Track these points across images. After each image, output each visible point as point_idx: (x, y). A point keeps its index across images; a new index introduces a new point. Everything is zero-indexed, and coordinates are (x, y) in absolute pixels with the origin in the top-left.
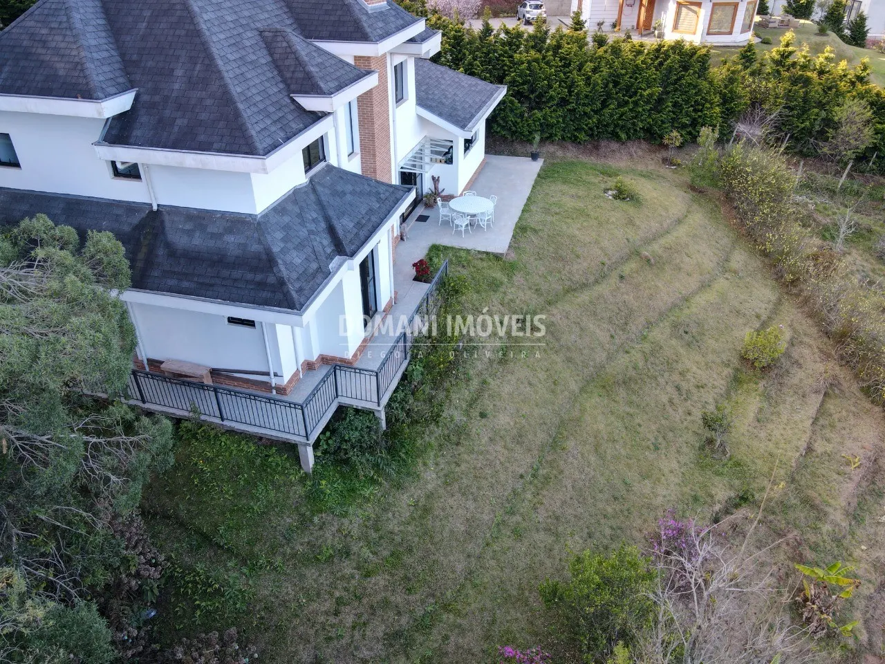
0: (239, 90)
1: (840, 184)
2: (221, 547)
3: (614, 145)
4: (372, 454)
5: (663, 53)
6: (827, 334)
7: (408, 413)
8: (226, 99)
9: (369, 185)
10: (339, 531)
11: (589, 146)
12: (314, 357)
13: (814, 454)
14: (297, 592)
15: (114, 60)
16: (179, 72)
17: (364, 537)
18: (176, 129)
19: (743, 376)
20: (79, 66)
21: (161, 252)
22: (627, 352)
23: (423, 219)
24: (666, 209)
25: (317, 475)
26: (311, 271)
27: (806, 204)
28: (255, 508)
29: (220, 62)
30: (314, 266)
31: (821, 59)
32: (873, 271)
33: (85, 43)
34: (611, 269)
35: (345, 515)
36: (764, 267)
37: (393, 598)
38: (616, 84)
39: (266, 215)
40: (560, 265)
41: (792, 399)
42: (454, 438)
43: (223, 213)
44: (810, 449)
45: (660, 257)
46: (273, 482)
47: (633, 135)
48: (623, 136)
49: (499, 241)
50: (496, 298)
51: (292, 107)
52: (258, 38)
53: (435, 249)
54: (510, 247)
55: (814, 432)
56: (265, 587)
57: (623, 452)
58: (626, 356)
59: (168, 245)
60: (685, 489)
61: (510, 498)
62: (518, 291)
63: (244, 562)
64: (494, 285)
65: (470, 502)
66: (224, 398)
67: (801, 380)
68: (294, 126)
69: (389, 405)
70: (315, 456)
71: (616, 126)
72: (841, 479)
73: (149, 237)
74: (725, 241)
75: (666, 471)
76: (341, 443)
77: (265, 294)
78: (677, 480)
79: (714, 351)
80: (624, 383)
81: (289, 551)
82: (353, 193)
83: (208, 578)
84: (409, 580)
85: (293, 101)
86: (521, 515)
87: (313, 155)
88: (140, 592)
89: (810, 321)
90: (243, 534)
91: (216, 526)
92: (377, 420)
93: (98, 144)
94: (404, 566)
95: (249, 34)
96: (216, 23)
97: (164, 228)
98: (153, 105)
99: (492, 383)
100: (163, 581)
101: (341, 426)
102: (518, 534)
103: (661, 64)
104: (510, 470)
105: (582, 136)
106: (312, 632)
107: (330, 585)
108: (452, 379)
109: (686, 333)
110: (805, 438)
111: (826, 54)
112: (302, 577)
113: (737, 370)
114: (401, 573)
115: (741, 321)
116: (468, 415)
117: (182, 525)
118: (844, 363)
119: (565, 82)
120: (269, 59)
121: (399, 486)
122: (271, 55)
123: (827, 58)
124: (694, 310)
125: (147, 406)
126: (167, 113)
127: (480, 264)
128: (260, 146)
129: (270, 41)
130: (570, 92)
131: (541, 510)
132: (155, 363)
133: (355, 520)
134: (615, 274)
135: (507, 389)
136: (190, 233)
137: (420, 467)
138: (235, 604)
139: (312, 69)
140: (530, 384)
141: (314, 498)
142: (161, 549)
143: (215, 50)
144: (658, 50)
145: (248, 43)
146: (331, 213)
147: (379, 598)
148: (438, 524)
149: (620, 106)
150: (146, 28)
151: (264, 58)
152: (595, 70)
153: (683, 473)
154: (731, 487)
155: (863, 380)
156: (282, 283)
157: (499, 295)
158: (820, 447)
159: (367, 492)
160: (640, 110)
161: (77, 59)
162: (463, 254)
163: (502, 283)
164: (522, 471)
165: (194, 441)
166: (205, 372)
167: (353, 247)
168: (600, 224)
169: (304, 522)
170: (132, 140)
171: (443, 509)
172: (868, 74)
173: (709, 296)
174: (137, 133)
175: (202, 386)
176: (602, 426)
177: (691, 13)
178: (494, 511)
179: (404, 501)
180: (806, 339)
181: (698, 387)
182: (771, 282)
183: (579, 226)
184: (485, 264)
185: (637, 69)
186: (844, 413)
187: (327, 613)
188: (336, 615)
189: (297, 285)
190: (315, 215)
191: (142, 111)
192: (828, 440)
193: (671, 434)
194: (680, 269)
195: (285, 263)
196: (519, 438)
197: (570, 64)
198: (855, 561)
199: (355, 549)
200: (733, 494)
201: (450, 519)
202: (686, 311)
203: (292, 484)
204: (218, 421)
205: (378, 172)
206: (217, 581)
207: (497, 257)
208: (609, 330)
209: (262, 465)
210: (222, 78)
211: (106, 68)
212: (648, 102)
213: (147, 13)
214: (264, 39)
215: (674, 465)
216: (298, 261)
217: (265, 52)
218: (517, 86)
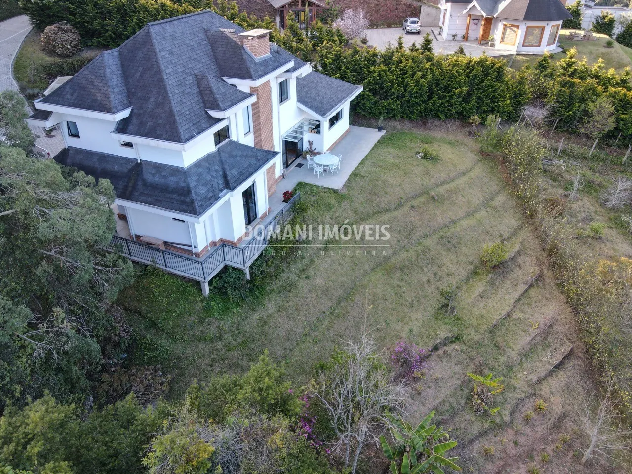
0: (178, 109)
1: (590, 153)
2: (159, 328)
3: (437, 122)
4: (239, 291)
5: (471, 66)
6: (544, 249)
7: (262, 272)
8: (171, 114)
9: (252, 151)
10: (218, 327)
11: (420, 123)
12: (217, 240)
13: (511, 319)
14: (193, 353)
15: (123, 91)
16: (152, 99)
17: (231, 332)
18: (148, 127)
19: (480, 271)
20: (106, 96)
21: (140, 183)
22: (407, 251)
23: (300, 166)
24: (455, 166)
25: (210, 298)
26: (209, 197)
27: (560, 166)
28: (178, 311)
29: (170, 95)
30: (211, 194)
31: (596, 67)
32: (596, 212)
33: (111, 84)
34: (407, 201)
35: (222, 320)
36: (517, 206)
37: (241, 363)
38: (438, 85)
39: (190, 168)
40: (374, 197)
41: (508, 287)
42: (289, 289)
43: (170, 166)
44: (508, 315)
45: (443, 196)
46: (188, 300)
47: (449, 116)
48: (443, 117)
49: (337, 183)
50: (328, 215)
51: (206, 115)
52: (194, 79)
53: (300, 185)
54: (345, 185)
55: (515, 306)
56: (178, 349)
57: (390, 306)
58: (406, 253)
59: (143, 180)
60: (422, 330)
61: (315, 322)
62: (344, 211)
63: (170, 336)
64: (329, 207)
65: (291, 322)
66: (167, 256)
67: (518, 276)
68: (204, 126)
69: (251, 267)
70: (210, 289)
71: (438, 110)
72: (524, 334)
73: (135, 175)
74: (494, 188)
75: (414, 319)
76: (224, 284)
77: (184, 207)
78: (418, 324)
79: (465, 255)
80: (401, 268)
81: (191, 333)
82: (242, 156)
83: (152, 341)
84: (251, 355)
85: (207, 112)
86: (320, 332)
87: (222, 136)
88: (119, 343)
89: (536, 241)
90: (170, 323)
91: (158, 318)
92: (245, 275)
93: (113, 132)
94: (249, 348)
95: (189, 78)
96: (172, 74)
97: (142, 172)
98: (139, 115)
99: (317, 261)
100: (131, 341)
101: (224, 275)
102: (316, 342)
103: (470, 72)
104: (318, 308)
105: (414, 117)
106: (198, 373)
107: (210, 352)
108: (293, 258)
109: (449, 242)
110: (508, 309)
111: (599, 64)
112: (197, 346)
113: (477, 266)
114: (247, 351)
115: (488, 238)
116: (299, 277)
117: (143, 316)
118: (550, 268)
119: (403, 84)
120: (198, 90)
121: (253, 309)
122: (199, 87)
123: (599, 67)
124: (458, 229)
125: (132, 257)
126: (144, 119)
127: (323, 194)
128: (183, 138)
129: (200, 81)
130: (406, 90)
131: (332, 331)
132: (138, 237)
133: (226, 324)
134: (409, 205)
135: (325, 265)
136: (154, 175)
137: (266, 301)
138: (163, 355)
139: (218, 96)
140: (339, 264)
141: (208, 310)
142: (131, 326)
143: (169, 89)
144: (468, 64)
145: (187, 83)
146: (226, 167)
147: (234, 361)
148: (271, 331)
149: (440, 98)
150: (140, 76)
151: (195, 90)
152: (423, 77)
153: (423, 321)
154: (451, 331)
155: (559, 279)
156: (192, 202)
157: (330, 213)
158: (516, 315)
159: (235, 310)
160: (453, 101)
161: (106, 93)
162: (314, 188)
163: (334, 207)
164: (325, 309)
165: (152, 276)
166: (160, 243)
167: (235, 185)
168: (406, 174)
169: (201, 321)
170: (128, 132)
171: (275, 323)
172: (629, 78)
173: (471, 221)
174: (130, 128)
175: (158, 250)
176: (379, 291)
177: (512, 32)
178: (304, 328)
179: (255, 316)
180: (530, 252)
181: (448, 274)
182: (519, 215)
183: (392, 175)
184: (327, 195)
185: (452, 77)
186: (540, 297)
187: (206, 364)
188: (211, 366)
189: (200, 204)
190: (217, 168)
191: (134, 118)
192: (523, 312)
193: (423, 299)
194: (455, 203)
195: (196, 193)
196: (326, 291)
197: (406, 73)
198: (517, 379)
199: (225, 337)
200: (450, 335)
201: (278, 329)
202: (453, 230)
203: (197, 302)
204: (164, 268)
205: (263, 142)
206: (156, 343)
207: (335, 191)
208: (397, 237)
209: (183, 291)
210: (170, 103)
211: (120, 96)
212: (459, 96)
213: (141, 69)
214: (197, 80)
215: (420, 316)
216: (202, 191)
217: (196, 86)
218: (372, 86)
